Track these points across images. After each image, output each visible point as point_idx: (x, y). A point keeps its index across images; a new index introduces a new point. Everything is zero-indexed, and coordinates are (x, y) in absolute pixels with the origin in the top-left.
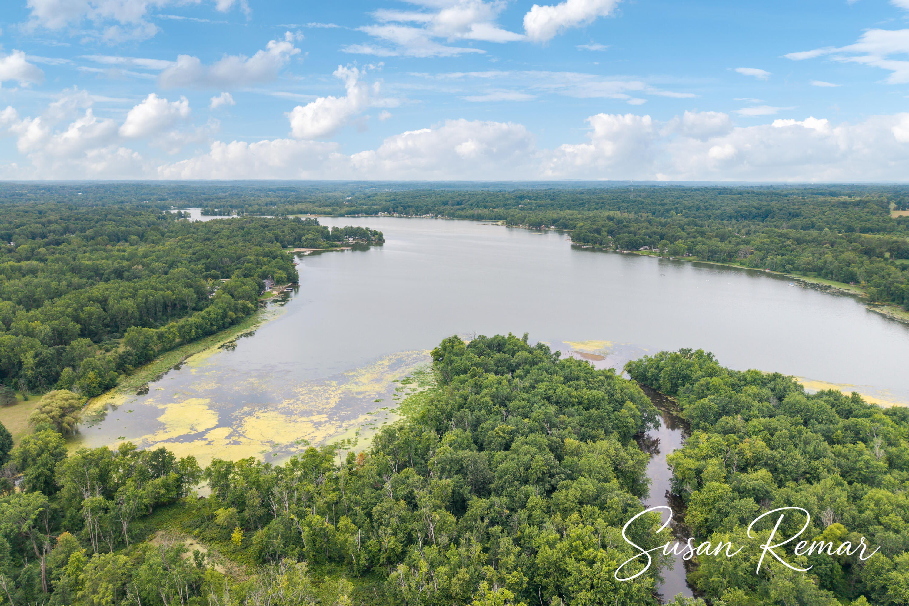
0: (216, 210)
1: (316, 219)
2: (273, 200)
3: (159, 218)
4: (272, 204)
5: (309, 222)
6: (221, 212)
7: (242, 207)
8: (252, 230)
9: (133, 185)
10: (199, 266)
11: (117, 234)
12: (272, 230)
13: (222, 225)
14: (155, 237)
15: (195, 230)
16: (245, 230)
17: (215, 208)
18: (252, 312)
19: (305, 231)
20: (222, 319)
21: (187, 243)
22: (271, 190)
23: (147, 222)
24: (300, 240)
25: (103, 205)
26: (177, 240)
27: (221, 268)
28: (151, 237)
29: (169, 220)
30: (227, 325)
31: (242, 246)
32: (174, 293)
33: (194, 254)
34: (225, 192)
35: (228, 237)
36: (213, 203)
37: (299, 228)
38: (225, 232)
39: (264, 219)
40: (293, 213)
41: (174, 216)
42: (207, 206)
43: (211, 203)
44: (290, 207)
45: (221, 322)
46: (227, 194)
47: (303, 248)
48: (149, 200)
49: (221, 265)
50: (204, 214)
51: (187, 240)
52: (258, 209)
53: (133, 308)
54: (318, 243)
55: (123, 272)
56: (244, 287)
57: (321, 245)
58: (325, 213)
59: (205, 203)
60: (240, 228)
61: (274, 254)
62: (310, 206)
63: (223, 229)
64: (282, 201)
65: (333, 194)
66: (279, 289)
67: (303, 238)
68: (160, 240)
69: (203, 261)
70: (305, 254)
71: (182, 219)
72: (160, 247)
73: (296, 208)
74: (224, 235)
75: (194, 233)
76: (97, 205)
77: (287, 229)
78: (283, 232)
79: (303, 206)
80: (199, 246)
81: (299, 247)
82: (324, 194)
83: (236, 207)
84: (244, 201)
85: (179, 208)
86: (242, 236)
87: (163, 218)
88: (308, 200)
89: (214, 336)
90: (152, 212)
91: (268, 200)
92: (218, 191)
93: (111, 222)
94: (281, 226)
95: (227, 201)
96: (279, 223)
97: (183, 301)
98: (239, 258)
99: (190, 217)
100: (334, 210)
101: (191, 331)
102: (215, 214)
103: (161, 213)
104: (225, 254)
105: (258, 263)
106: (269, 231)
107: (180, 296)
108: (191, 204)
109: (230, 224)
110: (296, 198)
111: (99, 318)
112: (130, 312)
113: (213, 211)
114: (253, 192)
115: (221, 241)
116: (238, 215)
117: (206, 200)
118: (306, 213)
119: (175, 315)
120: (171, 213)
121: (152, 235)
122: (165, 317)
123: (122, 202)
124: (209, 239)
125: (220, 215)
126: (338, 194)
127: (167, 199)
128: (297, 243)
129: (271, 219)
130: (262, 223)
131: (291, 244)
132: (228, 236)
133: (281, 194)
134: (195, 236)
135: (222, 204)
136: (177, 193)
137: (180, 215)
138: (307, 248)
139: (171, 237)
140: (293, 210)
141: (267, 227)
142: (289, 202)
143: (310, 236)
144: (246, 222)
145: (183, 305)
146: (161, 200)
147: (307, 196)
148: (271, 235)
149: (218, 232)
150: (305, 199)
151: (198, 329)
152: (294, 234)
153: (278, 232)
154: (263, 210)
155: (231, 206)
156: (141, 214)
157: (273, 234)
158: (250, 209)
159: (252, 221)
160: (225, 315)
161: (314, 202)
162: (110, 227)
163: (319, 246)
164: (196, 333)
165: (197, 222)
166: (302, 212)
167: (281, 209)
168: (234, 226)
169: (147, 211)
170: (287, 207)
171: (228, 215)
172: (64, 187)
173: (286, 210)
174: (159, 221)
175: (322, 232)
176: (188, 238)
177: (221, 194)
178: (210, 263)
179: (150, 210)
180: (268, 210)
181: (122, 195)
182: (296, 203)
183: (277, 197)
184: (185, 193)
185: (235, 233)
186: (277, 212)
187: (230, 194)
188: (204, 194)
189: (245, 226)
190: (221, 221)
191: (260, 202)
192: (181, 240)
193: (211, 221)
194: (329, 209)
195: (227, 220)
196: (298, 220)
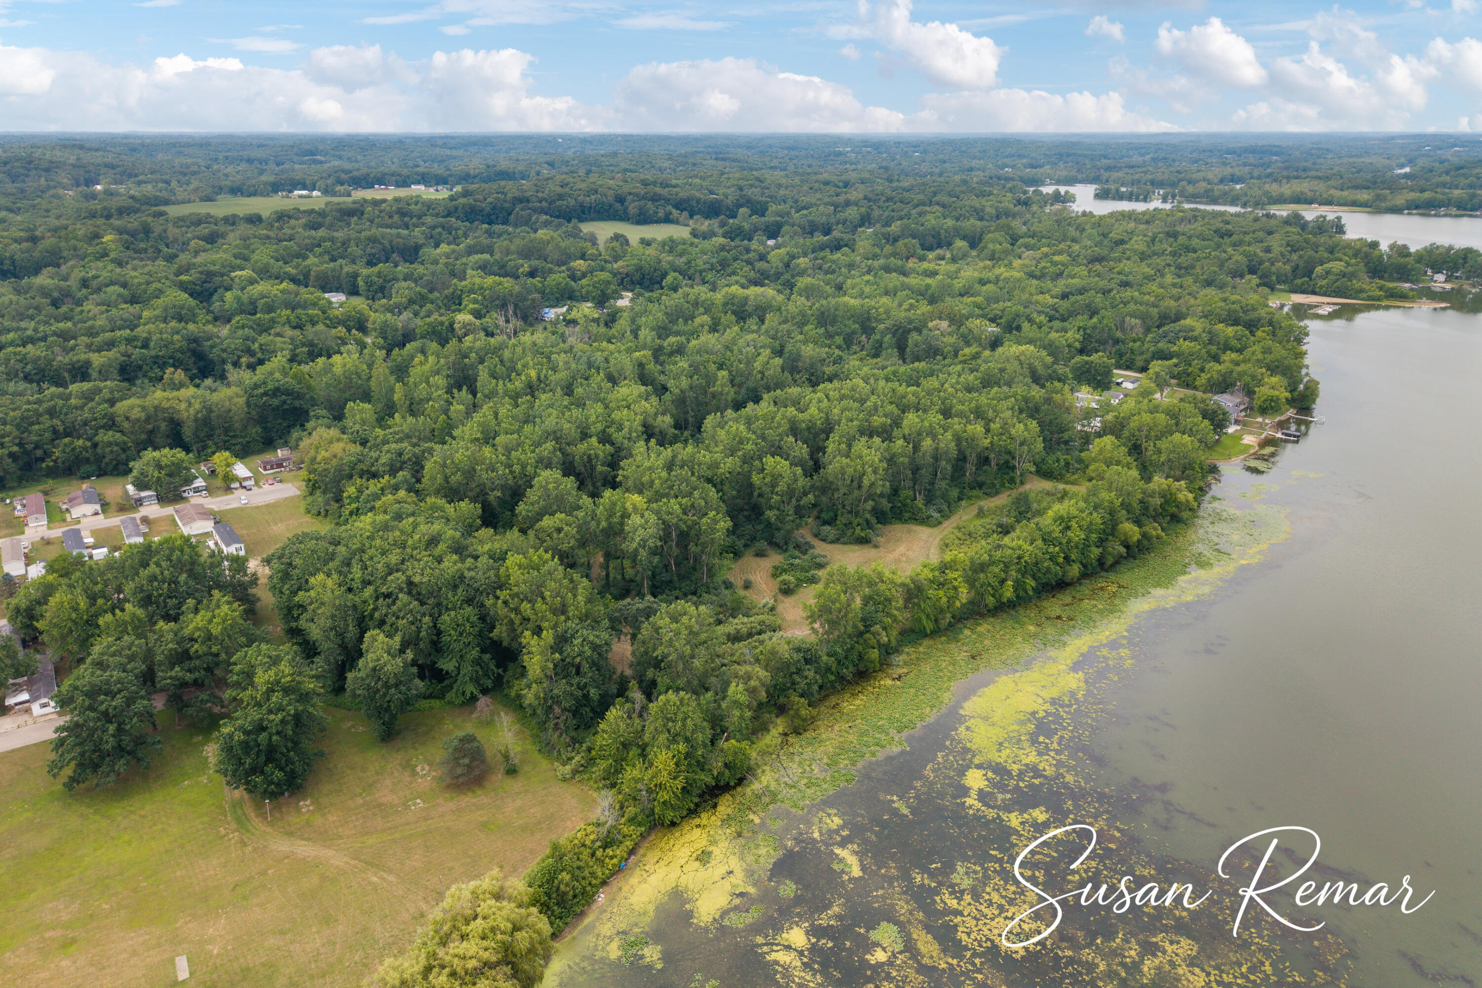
0: (1123, 189)
1: (1339, 218)
2: (1237, 171)
3: (1019, 202)
4: (1235, 179)
5: (1321, 227)
6: (1131, 194)
7: (1173, 185)
8: (1195, 242)
9: (997, 140)
10: (1070, 334)
11: (939, 234)
12: (1240, 243)
13: (1132, 225)
14: (998, 246)
15: (1077, 234)
16: (1182, 240)
17: (1122, 185)
18: (1185, 515)
19: (1323, 254)
20: (1101, 542)
21: (1055, 264)
22: (1230, 151)
23: (997, 209)
24: (1309, 273)
25: (941, 174)
26: (1038, 254)
27: (1117, 341)
28: (991, 246)
29: (1035, 208)
30: (1110, 560)
31: (1174, 285)
32: (988, 431)
33: (1065, 296)
34: (1143, 155)
35: (1143, 257)
36: (1120, 174)
37: (1306, 241)
38: (1138, 244)
39: (1222, 214)
40: (1281, 200)
41: (1046, 200)
42: (1107, 181)
43: (1115, 175)
44: (1274, 189)
45: (1096, 552)
46: (1147, 158)
47: (1314, 293)
48: (1013, 167)
49: (1119, 334)
50: (1102, 195)
51: (1057, 258)
52: (1207, 191)
53: (875, 472)
54: (1356, 284)
55: (909, 331)
56: (1177, 436)
57: (1362, 291)
58: (1354, 204)
59: (1106, 175)
60: (1168, 234)
61: (1253, 315)
62: (1320, 186)
63: (1132, 232)
64: (1256, 173)
65: (1367, 160)
66: (1262, 426)
67: (1319, 269)
68: (1006, 252)
69: (1081, 320)
70: (1320, 312)
71: (1058, 206)
72: (1003, 269)
73: (1287, 189)
74: (1134, 251)
75: (1074, 240)
76: (932, 174)
77: (1276, 243)
78: (1268, 250)
79: (1303, 187)
80: (1079, 276)
81: (1303, 292)
82: (1345, 160)
83: (1161, 184)
84: (1178, 172)
85: (1059, 182)
86: (1174, 254)
87: (1026, 203)
88: (1314, 173)
89: (1066, 597)
90: (1011, 190)
91: (1228, 171)
92: (1131, 153)
93: (937, 207)
94: (1261, 234)
95: (1146, 173)
96: (1257, 226)
97: (1009, 453)
98: (1165, 319)
99: (1073, 202)
100: (1378, 198)
101: (1002, 582)
102: (1120, 197)
103: (1025, 192)
104: (1132, 307)
105: (1211, 341)
106: (1234, 245)
107: (1004, 442)
108: (1079, 177)
109: (1148, 222)
110: (1286, 168)
111: (791, 492)
112: (866, 482)
113: (1117, 191)
114: (1195, 155)
115: (1126, 266)
116: (1165, 200)
117: (1108, 169)
118: (1309, 202)
119: (980, 485)
120: (1041, 193)
121: (993, 241)
122: (954, 493)
123: (971, 169)
124: (1099, 259)
125: (1130, 199)
126: (1378, 161)
127: (1041, 167)
128: (1299, 281)
129: (1237, 215)
130: (1217, 224)
131: (1285, 282)
132: (1143, 253)
133: (1251, 159)
134: (1076, 247)
135: (1137, 177)
136: (1060, 156)
137: (1057, 198)
138: (1325, 294)
139: (1028, 247)
140: (1282, 195)
141: (1230, 234)
142: (1269, 175)
143: (1336, 266)
144: (1182, 220)
145: (1007, 462)
146: (1033, 167)
147: (1308, 164)
148: (1238, 257)
149: (1122, 242)
150: (1304, 170)
151: (1024, 575)
152: (1295, 257)
153: (1256, 249)
154: (1216, 193)
155: (1153, 183)
156: (991, 193)
157: (1243, 253)
158: (1190, 189)
159: (1195, 217)
160: (1110, 530)
161: (1328, 178)
162: (932, 219)
163: (1357, 293)
164: (1018, 586)
165: (1084, 214)
166: (1298, 199)
167: (1256, 192)
168: (1156, 227)
169: (1004, 187)
170: (1267, 187)
171: (1145, 200)
172: (899, 143)
173: (1267, 194)
174: (1017, 209)
175: (1367, 255)
176: (1060, 253)
177: (1136, 159)
178: (1094, 328)
179: (1009, 185)
180: (1226, 194)
181: (975, 158)
182: (1288, 178)
183: (1245, 165)
184: (1075, 155)
185: (1157, 247)
186: (1244, 199)
187: (1152, 159)
188: (1105, 157)
189: (1178, 228)
190: (1130, 216)
191: (1210, 176)
192: (1046, 255)
193: (1112, 215)
194: (1364, 196)
195: (1144, 213)
196: (1296, 220)
